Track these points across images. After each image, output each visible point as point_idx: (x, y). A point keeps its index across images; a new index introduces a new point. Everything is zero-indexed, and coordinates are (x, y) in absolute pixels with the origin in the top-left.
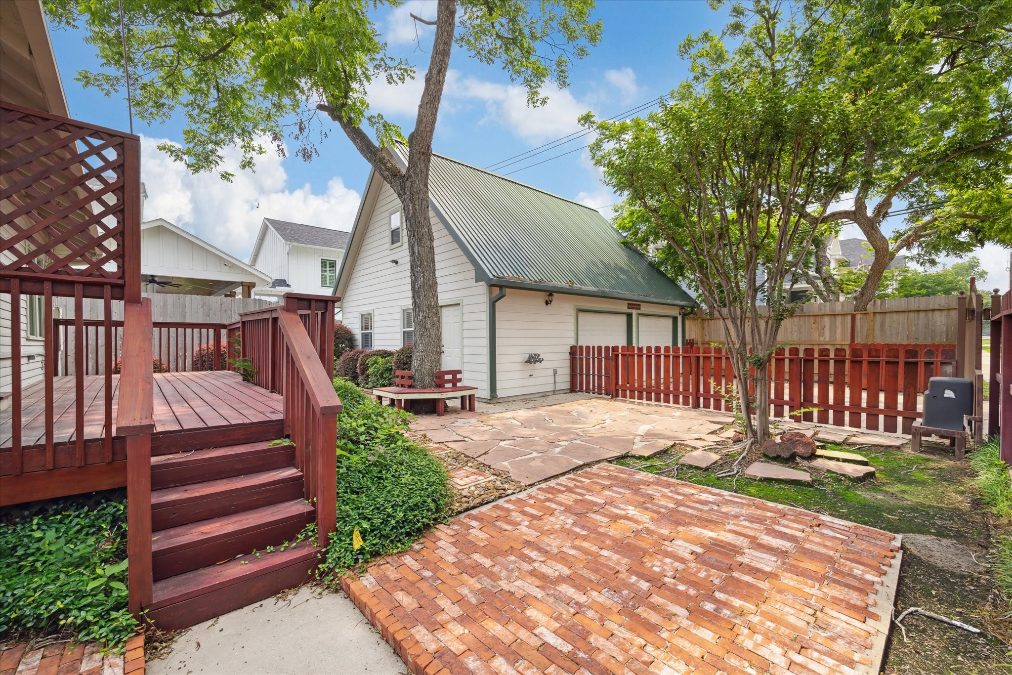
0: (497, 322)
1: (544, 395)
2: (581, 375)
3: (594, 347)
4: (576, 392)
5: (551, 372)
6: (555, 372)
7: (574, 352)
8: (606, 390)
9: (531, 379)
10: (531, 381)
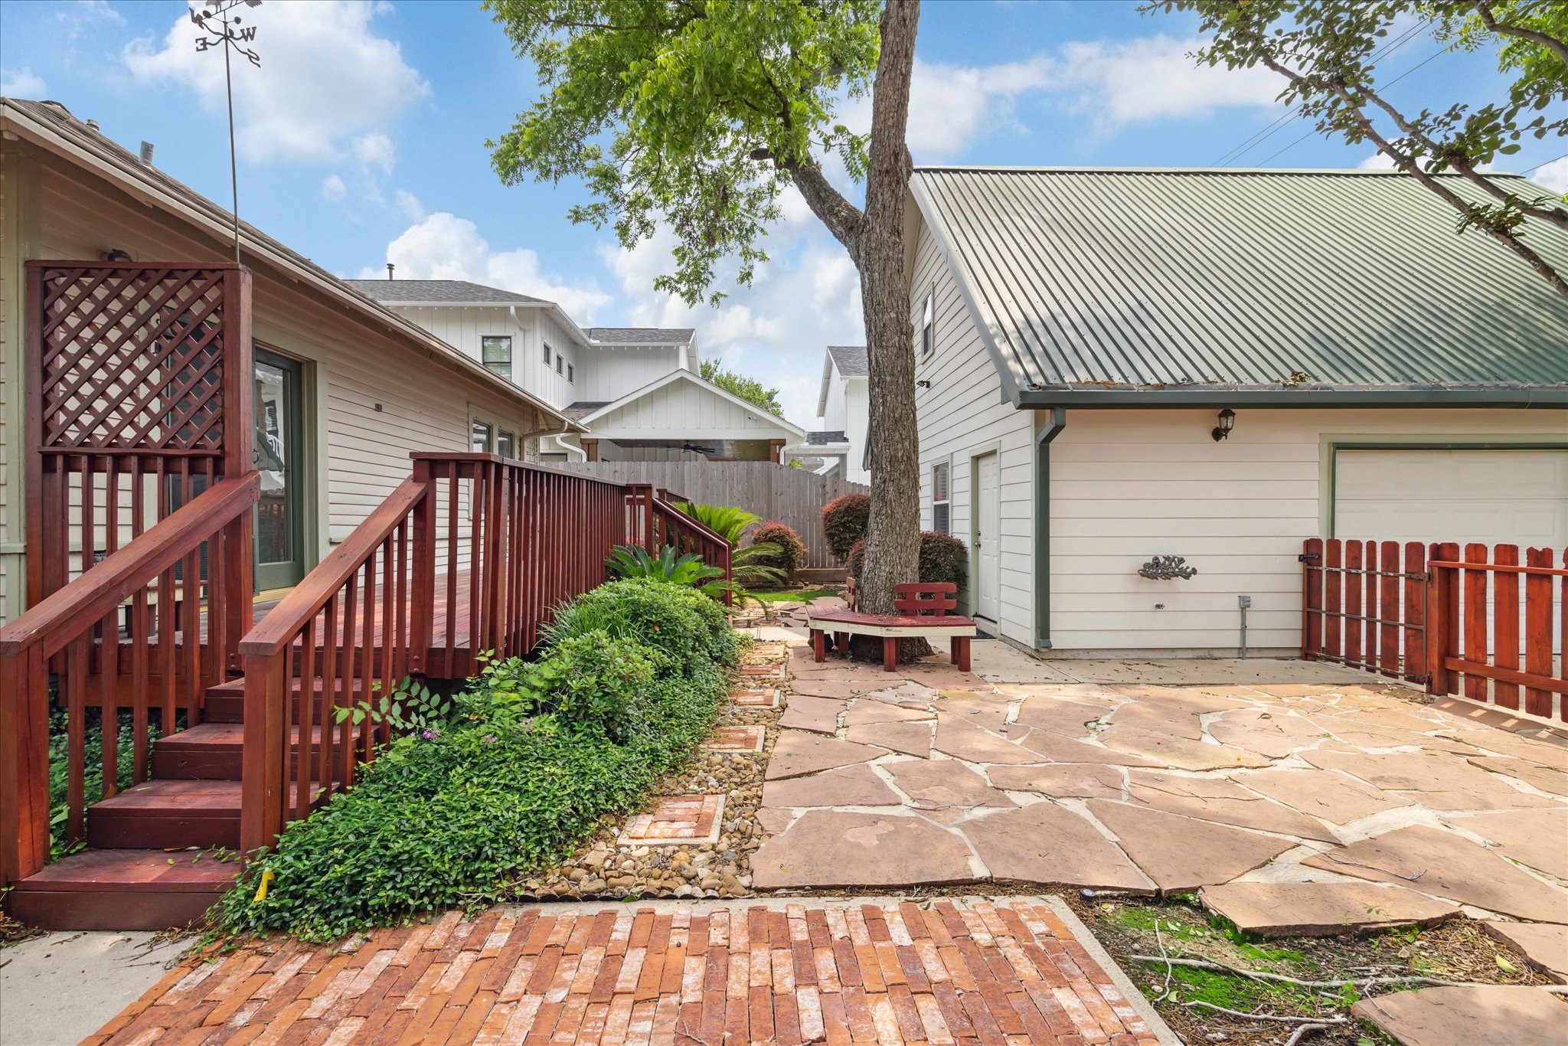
0: (1052, 485)
1: (1207, 655)
2: (1334, 618)
3: (1372, 546)
4: (1315, 658)
5: (1234, 603)
6: (1245, 605)
7: (1310, 555)
8: (1409, 667)
9: (1160, 613)
10: (1161, 620)
